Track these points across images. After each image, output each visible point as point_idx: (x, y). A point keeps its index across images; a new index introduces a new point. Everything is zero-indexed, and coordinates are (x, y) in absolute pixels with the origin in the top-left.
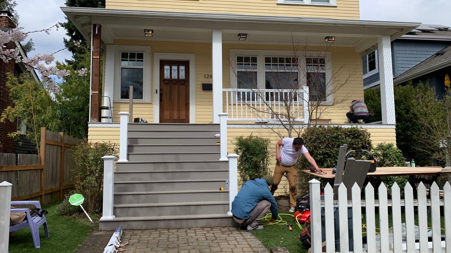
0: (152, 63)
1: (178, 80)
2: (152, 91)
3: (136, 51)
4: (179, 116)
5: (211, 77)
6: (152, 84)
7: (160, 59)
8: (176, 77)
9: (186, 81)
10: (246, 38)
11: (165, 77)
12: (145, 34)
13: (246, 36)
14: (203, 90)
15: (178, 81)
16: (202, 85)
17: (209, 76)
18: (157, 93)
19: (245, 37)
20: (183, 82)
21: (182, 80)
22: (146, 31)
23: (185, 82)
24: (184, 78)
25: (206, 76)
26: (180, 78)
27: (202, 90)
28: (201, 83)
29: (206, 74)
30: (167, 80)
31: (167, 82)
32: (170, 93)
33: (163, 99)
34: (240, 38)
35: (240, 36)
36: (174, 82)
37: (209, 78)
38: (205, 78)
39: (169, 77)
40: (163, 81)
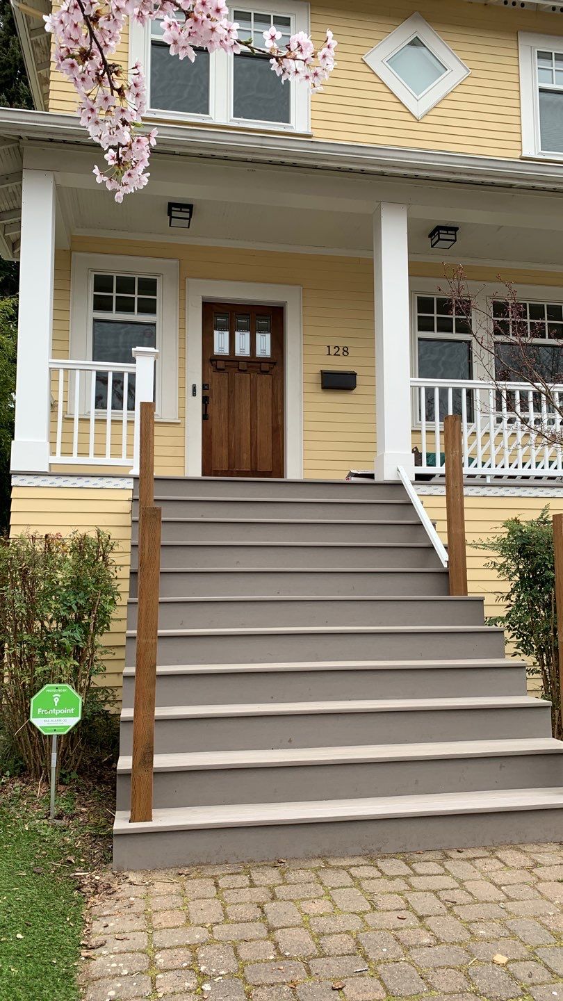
0: (183, 309)
1: (253, 360)
2: (182, 388)
3: (136, 273)
4: (256, 464)
5: (345, 353)
6: (182, 368)
7: (203, 298)
8: (247, 352)
9: (275, 364)
10: (455, 241)
11: (216, 351)
12: (171, 217)
13: (455, 234)
14: (323, 388)
15: (253, 363)
16: (320, 375)
17: (341, 351)
18: (194, 394)
19: (453, 237)
20: (265, 367)
21: (263, 360)
22: (173, 209)
23: (274, 367)
24: (268, 354)
25: (333, 351)
26: (259, 353)
27: (320, 390)
28: (318, 369)
29: (332, 344)
30: (221, 358)
31: (221, 365)
32: (229, 397)
33: (209, 412)
34: (439, 239)
35: (439, 234)
36: (242, 366)
37: (341, 354)
38: (329, 354)
39: (226, 351)
40: (211, 361)
